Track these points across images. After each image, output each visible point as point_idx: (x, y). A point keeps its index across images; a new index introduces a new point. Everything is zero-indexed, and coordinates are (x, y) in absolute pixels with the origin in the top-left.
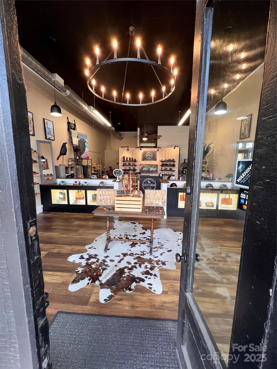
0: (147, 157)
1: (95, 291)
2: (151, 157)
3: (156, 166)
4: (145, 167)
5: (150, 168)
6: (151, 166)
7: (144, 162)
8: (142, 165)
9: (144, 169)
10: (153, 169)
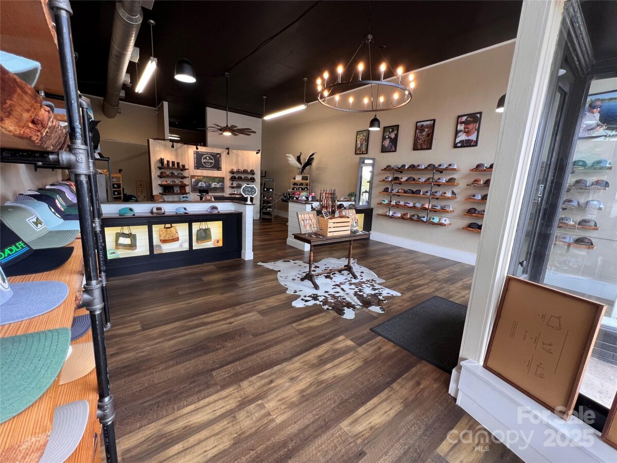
0: (205, 163)
2: (211, 163)
3: (221, 180)
4: (201, 181)
5: (211, 183)
6: (214, 179)
7: (199, 172)
8: (196, 178)
9: (200, 185)
10: (216, 185)
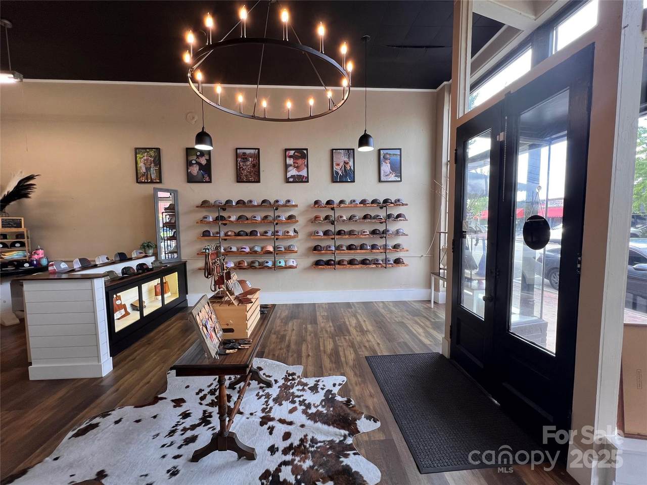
1: (366, 438)
